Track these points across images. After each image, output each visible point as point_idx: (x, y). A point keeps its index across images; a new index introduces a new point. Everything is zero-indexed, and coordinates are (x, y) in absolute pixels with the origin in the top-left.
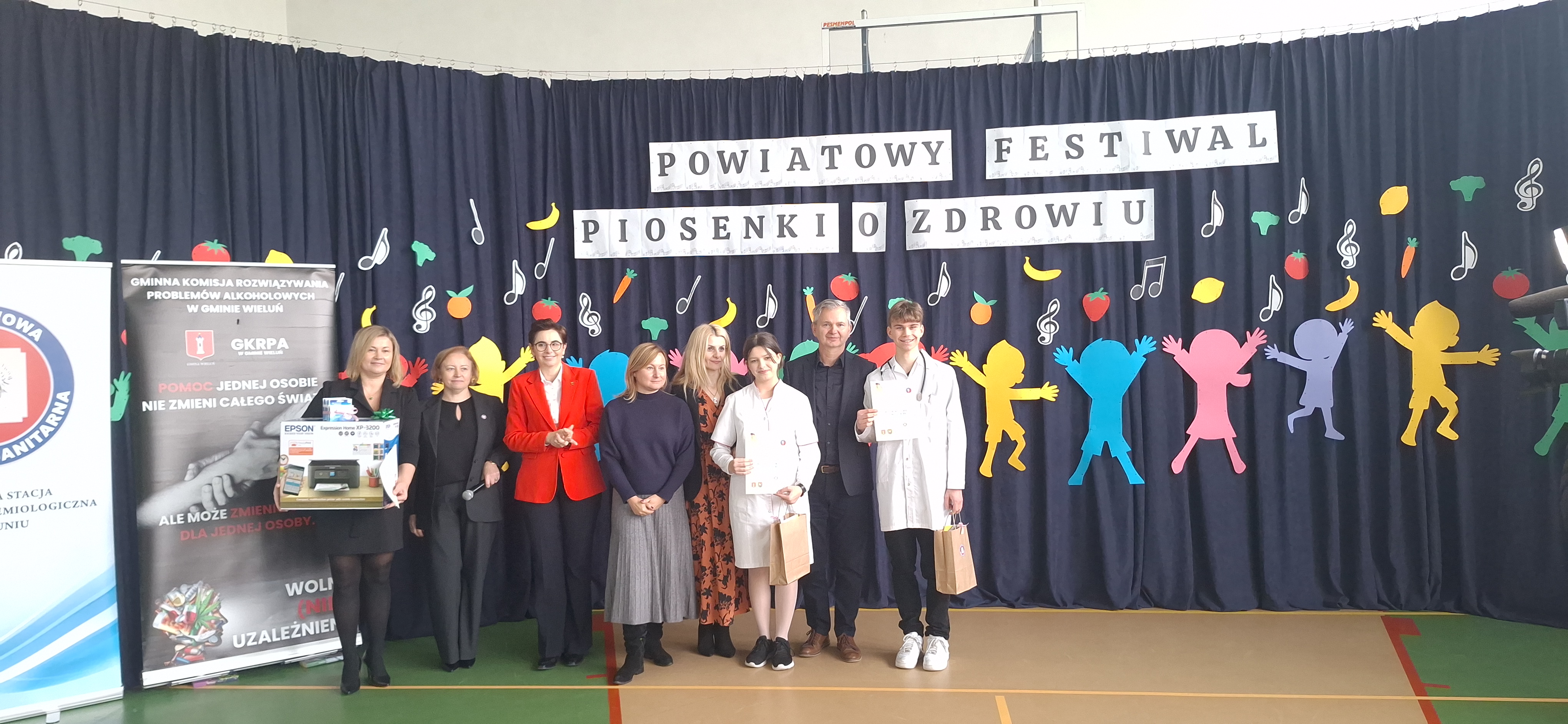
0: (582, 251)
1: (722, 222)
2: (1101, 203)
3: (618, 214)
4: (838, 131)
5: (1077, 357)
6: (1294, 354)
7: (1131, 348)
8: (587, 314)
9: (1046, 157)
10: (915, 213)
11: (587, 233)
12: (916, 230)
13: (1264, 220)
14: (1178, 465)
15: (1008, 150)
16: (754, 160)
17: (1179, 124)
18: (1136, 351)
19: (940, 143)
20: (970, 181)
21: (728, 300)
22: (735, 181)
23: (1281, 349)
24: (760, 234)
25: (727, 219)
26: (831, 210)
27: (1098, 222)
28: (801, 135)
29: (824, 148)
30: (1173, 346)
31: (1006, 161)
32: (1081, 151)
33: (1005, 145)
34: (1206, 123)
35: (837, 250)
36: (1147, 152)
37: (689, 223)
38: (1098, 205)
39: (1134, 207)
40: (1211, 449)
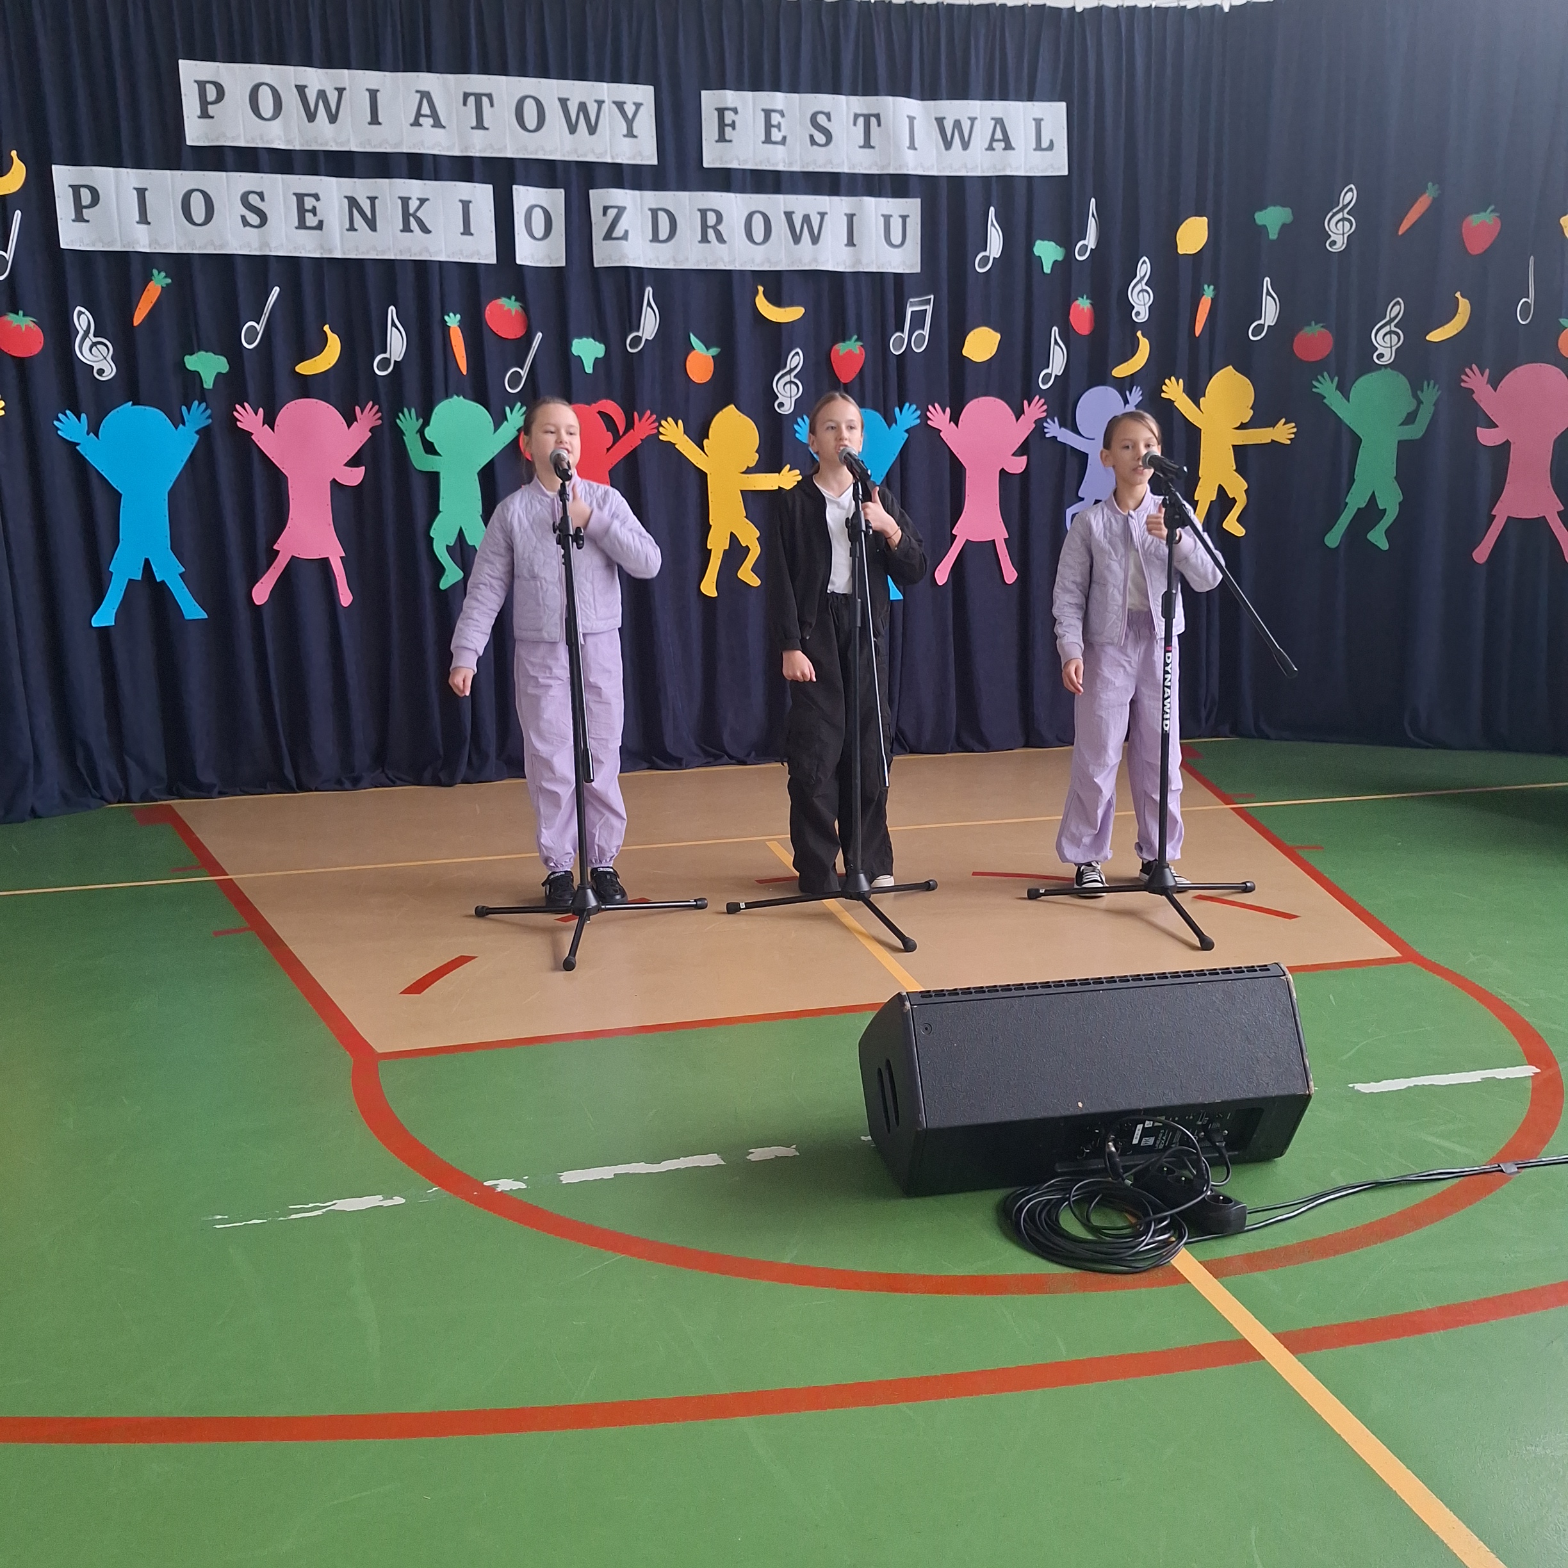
0: (72, 236)
1: (309, 203)
2: (855, 215)
3: (131, 177)
4: (485, 70)
7: (891, 419)
8: (88, 343)
9: (784, 141)
10: (606, 209)
11: (78, 207)
12: (608, 236)
14: (943, 574)
15: (733, 125)
16: (356, 107)
17: (953, 109)
18: (896, 423)
19: (638, 106)
20: (681, 167)
21: (326, 328)
22: (328, 137)
23: (1062, 424)
24: (372, 224)
25: (317, 197)
26: (482, 195)
27: (851, 242)
28: (429, 70)
29: (466, 96)
30: (939, 418)
31: (730, 141)
32: (829, 136)
33: (729, 117)
35: (493, 260)
36: (912, 146)
37: (254, 200)
38: (851, 217)
39: (896, 224)
40: (979, 554)
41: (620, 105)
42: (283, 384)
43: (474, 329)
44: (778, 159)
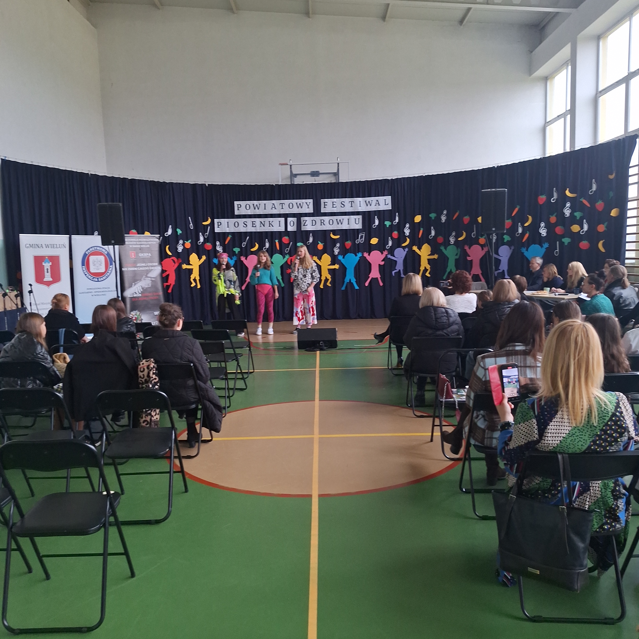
0: (217, 230)
1: (254, 223)
2: (349, 219)
3: (226, 220)
4: (284, 199)
5: (343, 258)
6: (394, 257)
7: (356, 255)
8: (218, 247)
9: (336, 207)
10: (304, 221)
11: (218, 225)
13: (388, 223)
14: (367, 284)
16: (262, 206)
17: (368, 199)
19: (310, 203)
20: (317, 213)
21: (256, 243)
22: (258, 212)
23: (391, 255)
24: (264, 226)
26: (282, 220)
27: (348, 224)
28: (274, 200)
29: (280, 204)
30: (366, 255)
31: (326, 208)
32: (344, 206)
33: (326, 204)
34: (374, 199)
35: (284, 230)
36: (360, 206)
37: (245, 223)
39: (357, 220)
40: (375, 280)
42: (249, 253)
43: (280, 242)
44: (335, 210)
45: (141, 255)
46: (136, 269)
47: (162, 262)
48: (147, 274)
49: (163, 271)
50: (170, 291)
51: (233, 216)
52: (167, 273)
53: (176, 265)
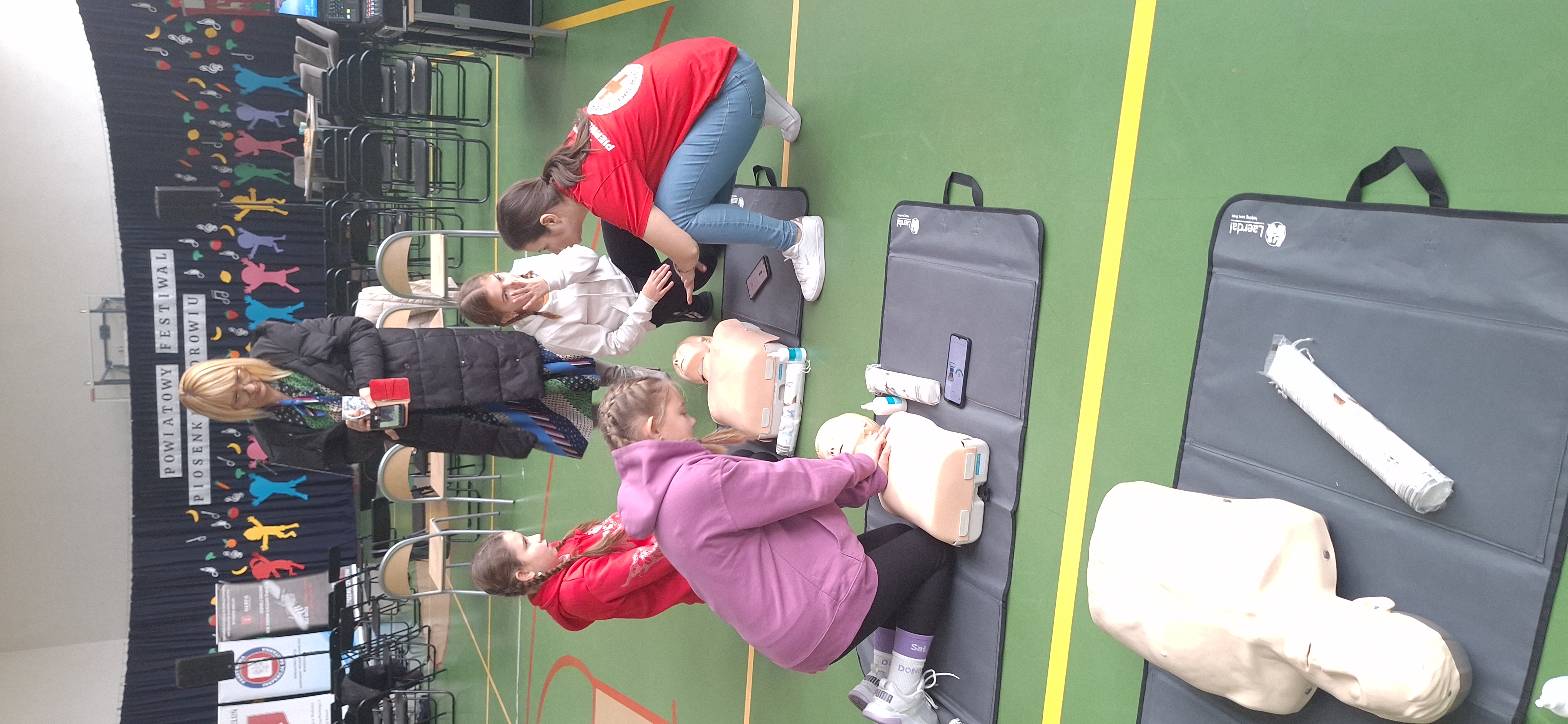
0: (207, 501)
1: (195, 450)
3: (191, 489)
4: (156, 407)
5: (253, 322)
6: (251, 248)
7: (249, 304)
8: (235, 499)
9: (169, 331)
11: (199, 499)
14: (296, 291)
15: (166, 345)
17: (156, 283)
18: (250, 302)
19: (162, 370)
20: (178, 359)
21: (228, 447)
22: (177, 444)
23: (250, 253)
24: (200, 436)
25: (194, 448)
27: (197, 314)
28: (157, 421)
29: (163, 412)
30: (248, 290)
31: (170, 346)
32: (166, 320)
33: (163, 346)
34: (155, 275)
36: (167, 296)
37: (195, 462)
38: (190, 314)
39: (191, 301)
40: (290, 279)
41: (163, 374)
42: (243, 457)
44: (174, 333)
45: (247, 609)
46: (268, 615)
47: (258, 578)
48: (276, 600)
49: (272, 577)
50: (302, 567)
51: (184, 480)
52: (274, 571)
53: (263, 559)
